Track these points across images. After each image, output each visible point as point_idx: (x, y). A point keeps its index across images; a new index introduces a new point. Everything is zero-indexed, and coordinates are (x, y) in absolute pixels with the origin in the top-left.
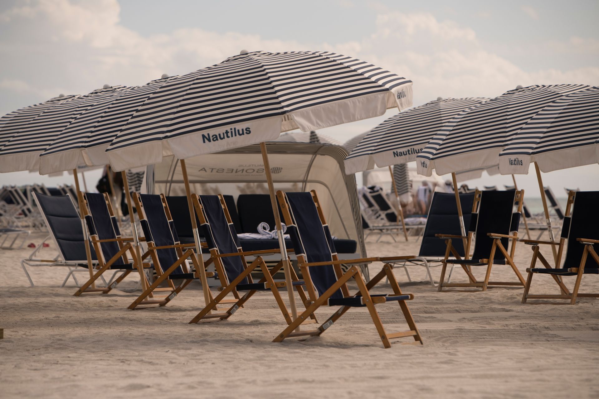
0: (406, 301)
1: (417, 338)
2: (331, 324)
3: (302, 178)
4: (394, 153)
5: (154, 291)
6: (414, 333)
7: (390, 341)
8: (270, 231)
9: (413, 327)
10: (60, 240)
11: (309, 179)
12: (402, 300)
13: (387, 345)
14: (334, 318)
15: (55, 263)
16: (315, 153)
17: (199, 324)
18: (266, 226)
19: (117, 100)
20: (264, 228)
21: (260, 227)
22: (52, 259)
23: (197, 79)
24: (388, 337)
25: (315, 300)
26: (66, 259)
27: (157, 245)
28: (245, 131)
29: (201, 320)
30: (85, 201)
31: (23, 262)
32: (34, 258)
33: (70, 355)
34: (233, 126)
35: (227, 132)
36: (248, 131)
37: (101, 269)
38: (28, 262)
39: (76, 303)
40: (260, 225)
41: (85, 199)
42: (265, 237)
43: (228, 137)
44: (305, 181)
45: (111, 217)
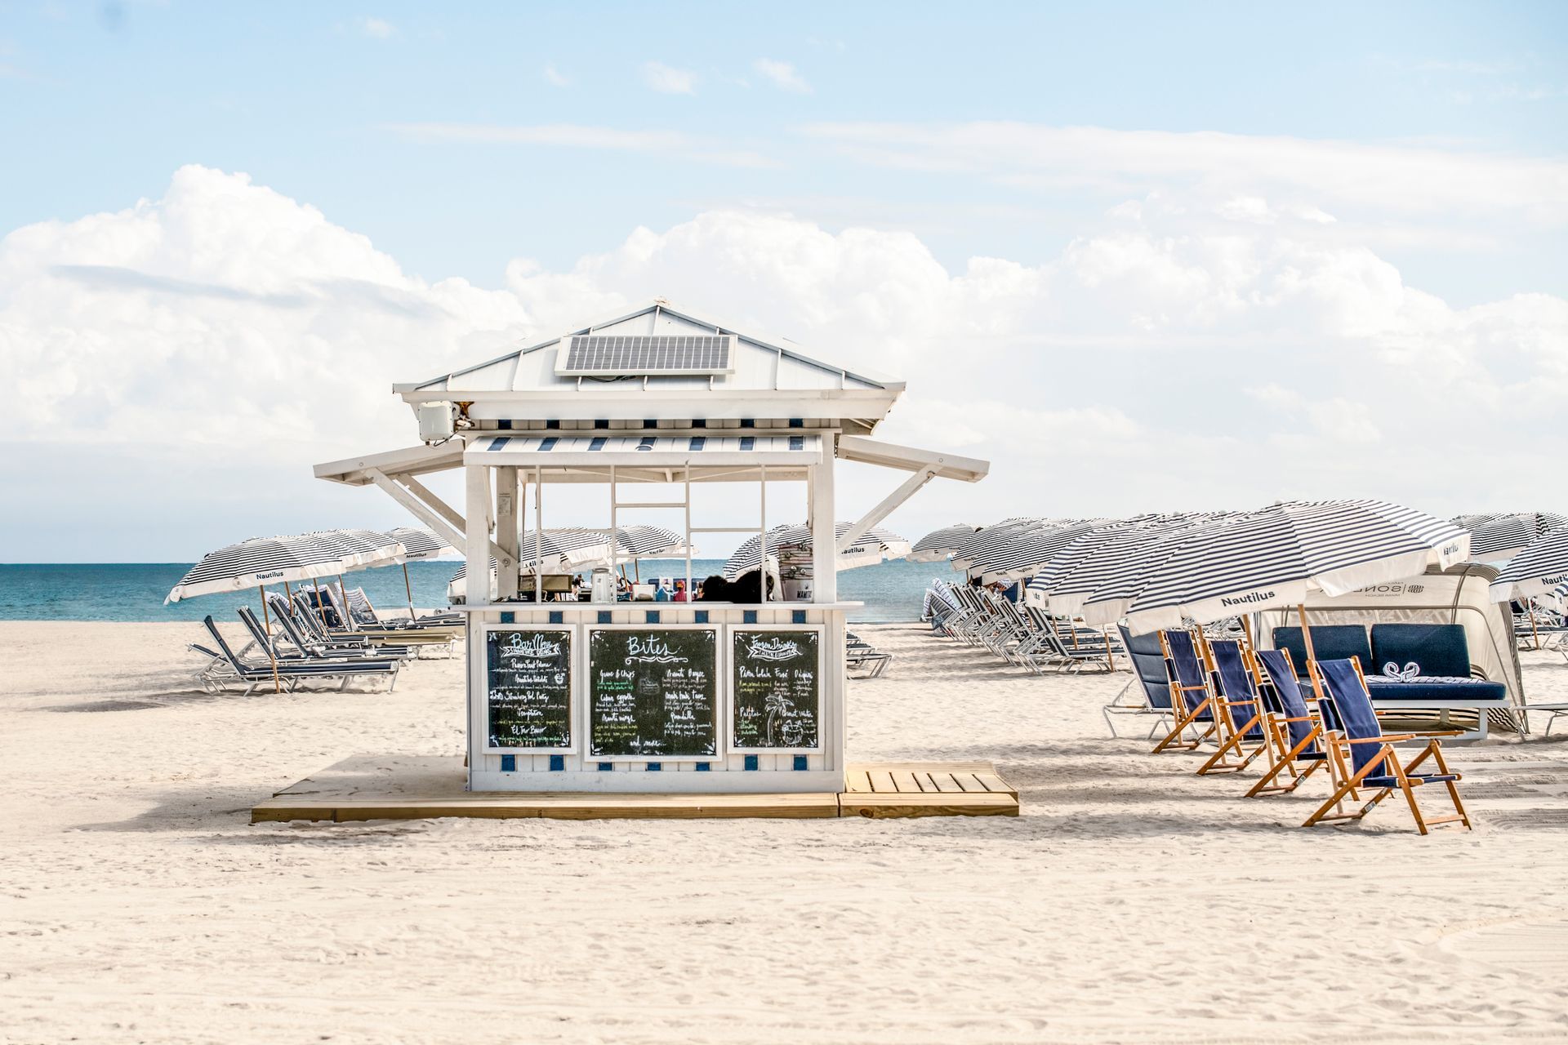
0: (1453, 782)
1: (1465, 822)
2: (1373, 805)
3: (1449, 602)
4: (1543, 580)
5: (1228, 751)
6: (1462, 817)
7: (1427, 827)
8: (1399, 673)
9: (1460, 810)
10: (1147, 684)
11: (1459, 604)
12: (1449, 781)
13: (1424, 832)
14: (1377, 799)
15: (1143, 710)
16: (1463, 574)
17: (1256, 798)
18: (1393, 667)
19: (1166, 542)
20: (1392, 669)
21: (1386, 669)
22: (1141, 705)
23: (1221, 536)
24: (1425, 823)
25: (1347, 781)
26: (1154, 706)
27: (1230, 701)
28: (1268, 596)
29: (1258, 793)
30: (1165, 641)
31: (1105, 708)
32: (1117, 704)
33: (1066, 841)
34: (1254, 590)
35: (1249, 597)
36: (1272, 594)
37: (1182, 721)
38: (1111, 709)
39: (1141, 765)
40: (1386, 665)
41: (1166, 639)
42: (1391, 680)
43: (1251, 601)
44: (1454, 607)
45: (1198, 659)
